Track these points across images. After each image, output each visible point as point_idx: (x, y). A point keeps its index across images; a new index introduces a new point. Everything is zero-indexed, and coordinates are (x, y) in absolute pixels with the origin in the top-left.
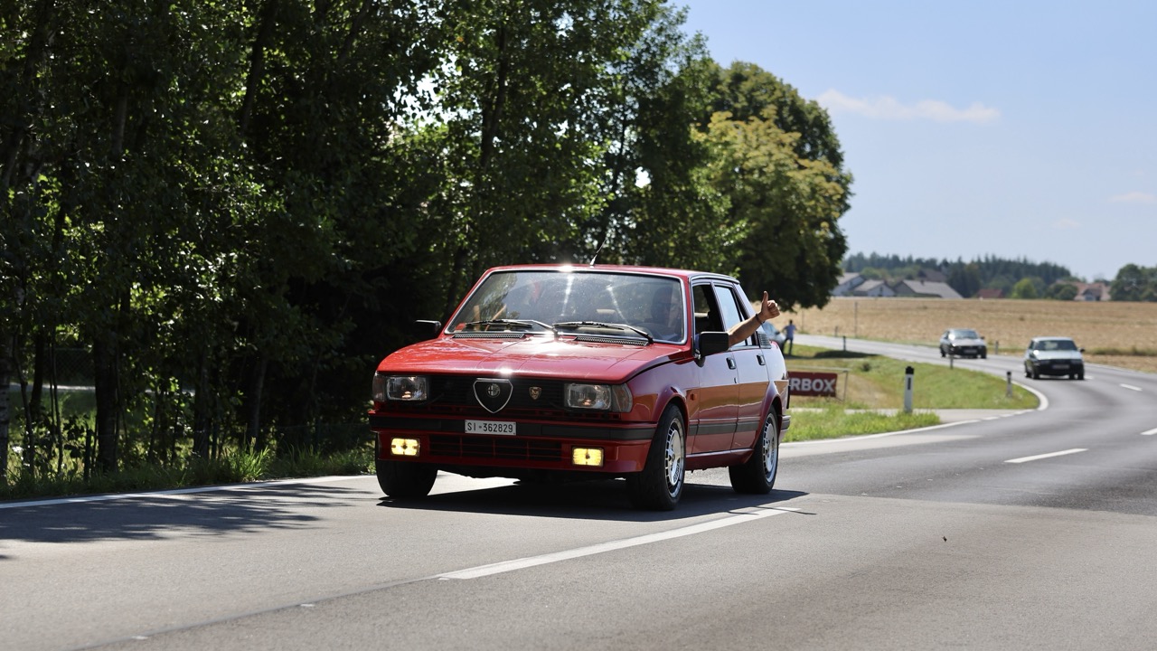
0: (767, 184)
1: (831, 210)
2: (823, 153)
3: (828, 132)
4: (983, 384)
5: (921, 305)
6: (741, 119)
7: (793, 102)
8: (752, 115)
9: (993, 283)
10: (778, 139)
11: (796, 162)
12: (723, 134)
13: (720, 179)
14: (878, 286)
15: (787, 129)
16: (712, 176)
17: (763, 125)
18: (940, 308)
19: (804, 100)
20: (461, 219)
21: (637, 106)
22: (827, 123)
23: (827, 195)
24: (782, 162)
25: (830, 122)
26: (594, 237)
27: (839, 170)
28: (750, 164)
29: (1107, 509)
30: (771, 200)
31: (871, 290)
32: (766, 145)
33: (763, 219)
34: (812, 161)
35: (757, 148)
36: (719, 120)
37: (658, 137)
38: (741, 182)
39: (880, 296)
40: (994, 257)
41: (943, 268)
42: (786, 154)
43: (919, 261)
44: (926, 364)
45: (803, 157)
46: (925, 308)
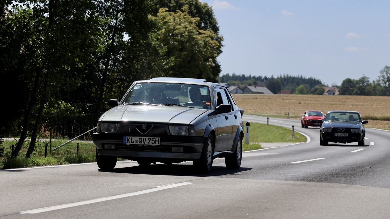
0: (184, 41)
1: (213, 53)
2: (210, 27)
3: (212, 17)
4: (281, 132)
5: (255, 97)
6: (172, 11)
7: (196, 3)
8: (178, 9)
9: (287, 87)
10: (189, 20)
11: (198, 31)
12: (164, 18)
13: (163, 38)
14: (235, 89)
15: (193, 16)
16: (159, 37)
17: (183, 14)
18: (263, 99)
19: (201, 3)
20: (39, 54)
21: (123, 3)
22: (212, 13)
23: (212, 46)
24: (191, 31)
25: (213, 13)
26: (104, 64)
27: (217, 34)
28: (177, 32)
29: (333, 182)
30: (186, 48)
31: (232, 90)
32: (184, 23)
33: (182, 57)
34: (205, 30)
35: (180, 24)
36: (162, 12)
37: (133, 18)
38: (173, 40)
39: (236, 93)
40: (287, 75)
41: (265, 80)
42: (193, 27)
43: (254, 77)
44: (257, 123)
45: (201, 28)
46: (257, 98)
